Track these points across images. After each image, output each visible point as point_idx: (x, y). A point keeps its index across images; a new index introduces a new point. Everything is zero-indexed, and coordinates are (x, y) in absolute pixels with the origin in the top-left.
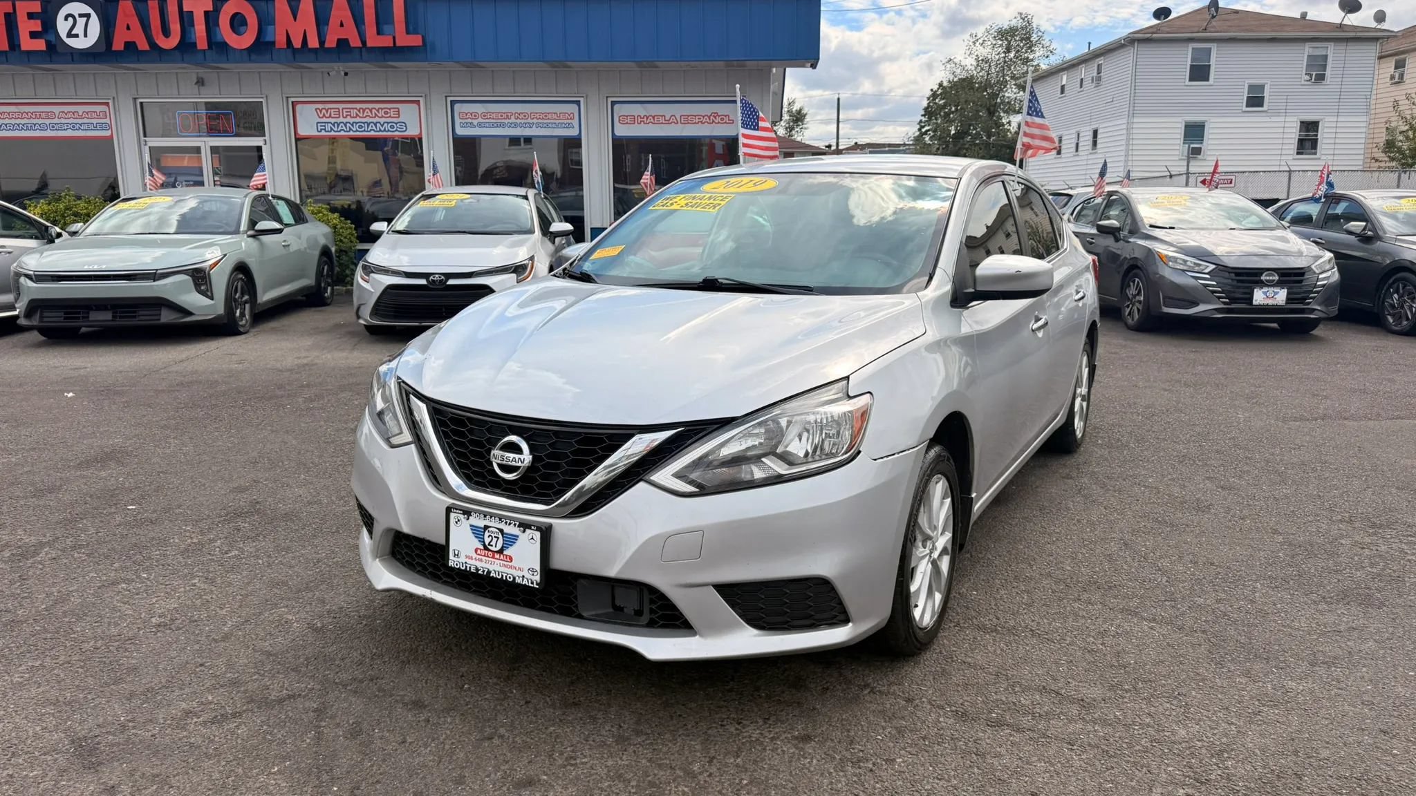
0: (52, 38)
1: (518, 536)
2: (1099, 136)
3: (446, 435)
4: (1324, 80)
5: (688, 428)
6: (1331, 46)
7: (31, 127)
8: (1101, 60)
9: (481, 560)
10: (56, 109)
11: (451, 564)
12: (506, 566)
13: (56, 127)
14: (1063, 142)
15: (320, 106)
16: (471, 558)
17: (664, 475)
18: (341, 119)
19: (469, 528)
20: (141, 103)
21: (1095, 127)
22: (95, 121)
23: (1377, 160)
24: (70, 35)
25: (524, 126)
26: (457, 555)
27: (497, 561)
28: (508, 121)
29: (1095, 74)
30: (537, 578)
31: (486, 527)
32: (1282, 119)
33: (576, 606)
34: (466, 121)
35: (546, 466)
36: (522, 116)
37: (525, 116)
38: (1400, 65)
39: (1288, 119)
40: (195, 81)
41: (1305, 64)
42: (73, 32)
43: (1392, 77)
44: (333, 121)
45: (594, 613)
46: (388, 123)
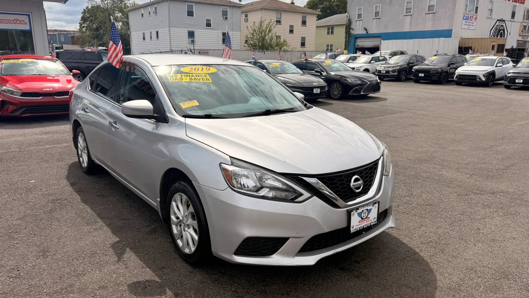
1: (371, 209)
2: (159, 34)
4: (227, 19)
6: (228, 8)
8: (156, 6)
9: (361, 224)
11: (351, 232)
12: (368, 222)
14: (145, 35)
16: (358, 225)
19: (357, 215)
21: (157, 30)
23: (245, 47)
26: (353, 227)
27: (365, 222)
29: (154, 11)
30: (376, 220)
32: (217, 31)
38: (246, 16)
39: (219, 32)
41: (221, 14)
43: (245, 20)
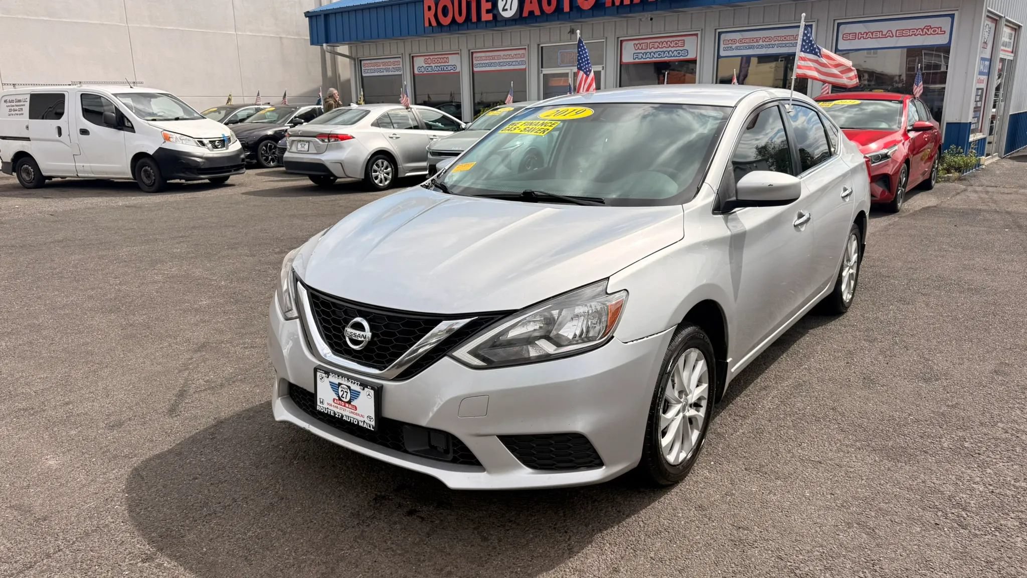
0: (495, 12)
1: (360, 392)
3: (319, 315)
5: (481, 317)
7: (490, 65)
9: (337, 408)
10: (502, 53)
11: (318, 408)
12: (353, 413)
13: (501, 64)
15: (636, 42)
16: (331, 405)
17: (463, 352)
18: (649, 50)
19: (329, 384)
20: (542, 47)
22: (519, 60)
24: (504, 10)
25: (767, 47)
26: (322, 402)
27: (348, 409)
28: (757, 44)
30: (373, 423)
31: (340, 384)
33: (403, 444)
34: (728, 46)
35: (381, 341)
36: (767, 40)
37: (770, 39)
40: (569, 30)
42: (505, 8)
44: (643, 51)
45: (416, 449)
46: (677, 51)
